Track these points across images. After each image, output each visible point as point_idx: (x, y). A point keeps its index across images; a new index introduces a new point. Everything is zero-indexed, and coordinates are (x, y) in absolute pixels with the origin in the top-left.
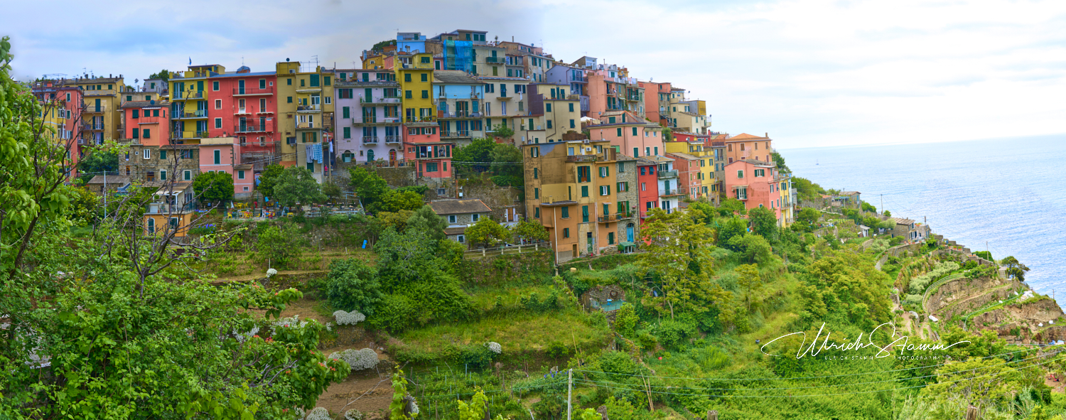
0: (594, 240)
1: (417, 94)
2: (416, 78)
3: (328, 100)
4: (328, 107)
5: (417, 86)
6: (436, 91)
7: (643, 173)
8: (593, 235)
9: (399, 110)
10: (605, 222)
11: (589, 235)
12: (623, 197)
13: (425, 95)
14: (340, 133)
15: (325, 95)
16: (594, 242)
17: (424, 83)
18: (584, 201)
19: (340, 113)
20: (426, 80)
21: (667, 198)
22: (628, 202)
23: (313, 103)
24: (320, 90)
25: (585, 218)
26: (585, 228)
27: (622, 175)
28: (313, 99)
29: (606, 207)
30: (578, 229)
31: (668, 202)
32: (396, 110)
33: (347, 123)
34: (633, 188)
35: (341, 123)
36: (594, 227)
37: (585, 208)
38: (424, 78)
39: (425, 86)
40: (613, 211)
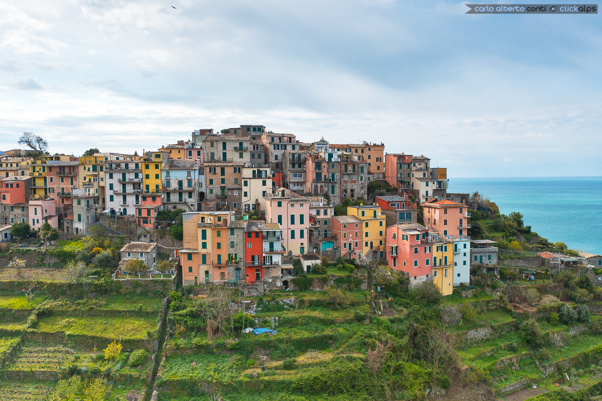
0: (209, 275)
1: (152, 176)
2: (152, 166)
3: (102, 179)
4: (102, 184)
5: (152, 171)
6: (164, 174)
7: (250, 237)
8: (210, 272)
9: (141, 186)
10: (219, 266)
11: (207, 272)
12: (232, 251)
13: (157, 176)
14: (108, 199)
15: (101, 176)
16: (209, 277)
17: (157, 170)
18: (204, 251)
19: (108, 187)
20: (158, 168)
21: (270, 254)
22: (236, 255)
23: (94, 181)
24: (97, 173)
25: (204, 262)
26: (204, 268)
27: (233, 236)
28: (94, 179)
29: (219, 256)
30: (199, 268)
31: (271, 257)
32: (140, 185)
33: (111, 193)
34: (241, 246)
35: (109, 193)
36: (210, 268)
37: (204, 256)
38: (157, 167)
39: (158, 172)
40: (224, 259)
